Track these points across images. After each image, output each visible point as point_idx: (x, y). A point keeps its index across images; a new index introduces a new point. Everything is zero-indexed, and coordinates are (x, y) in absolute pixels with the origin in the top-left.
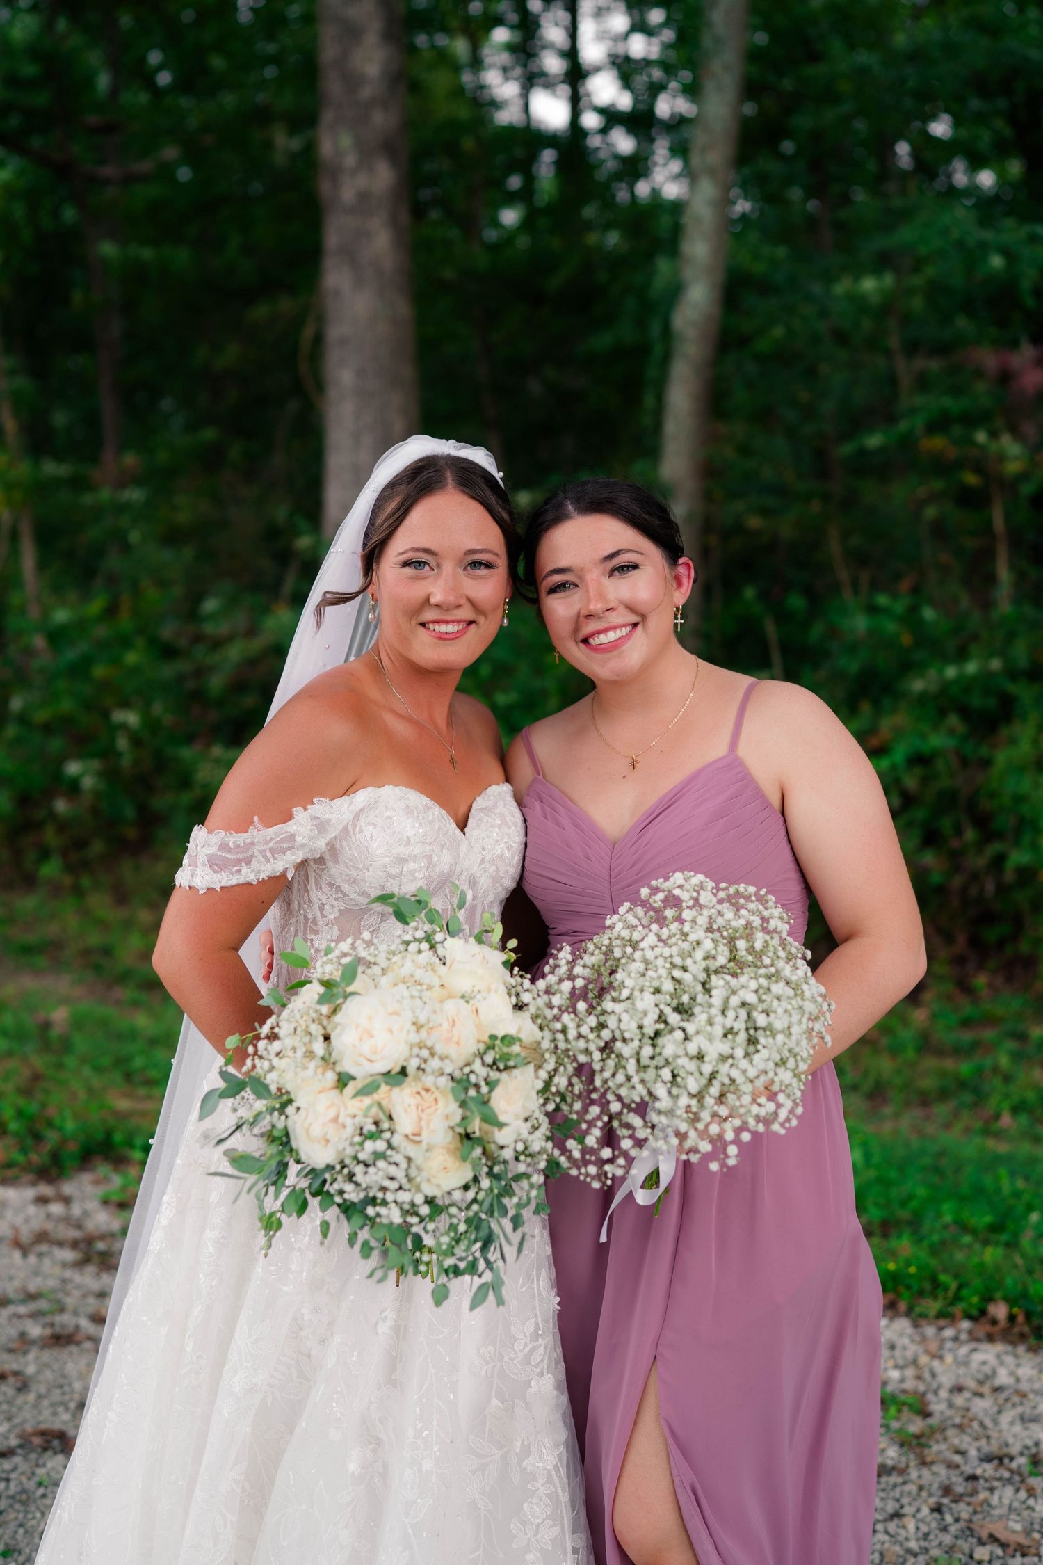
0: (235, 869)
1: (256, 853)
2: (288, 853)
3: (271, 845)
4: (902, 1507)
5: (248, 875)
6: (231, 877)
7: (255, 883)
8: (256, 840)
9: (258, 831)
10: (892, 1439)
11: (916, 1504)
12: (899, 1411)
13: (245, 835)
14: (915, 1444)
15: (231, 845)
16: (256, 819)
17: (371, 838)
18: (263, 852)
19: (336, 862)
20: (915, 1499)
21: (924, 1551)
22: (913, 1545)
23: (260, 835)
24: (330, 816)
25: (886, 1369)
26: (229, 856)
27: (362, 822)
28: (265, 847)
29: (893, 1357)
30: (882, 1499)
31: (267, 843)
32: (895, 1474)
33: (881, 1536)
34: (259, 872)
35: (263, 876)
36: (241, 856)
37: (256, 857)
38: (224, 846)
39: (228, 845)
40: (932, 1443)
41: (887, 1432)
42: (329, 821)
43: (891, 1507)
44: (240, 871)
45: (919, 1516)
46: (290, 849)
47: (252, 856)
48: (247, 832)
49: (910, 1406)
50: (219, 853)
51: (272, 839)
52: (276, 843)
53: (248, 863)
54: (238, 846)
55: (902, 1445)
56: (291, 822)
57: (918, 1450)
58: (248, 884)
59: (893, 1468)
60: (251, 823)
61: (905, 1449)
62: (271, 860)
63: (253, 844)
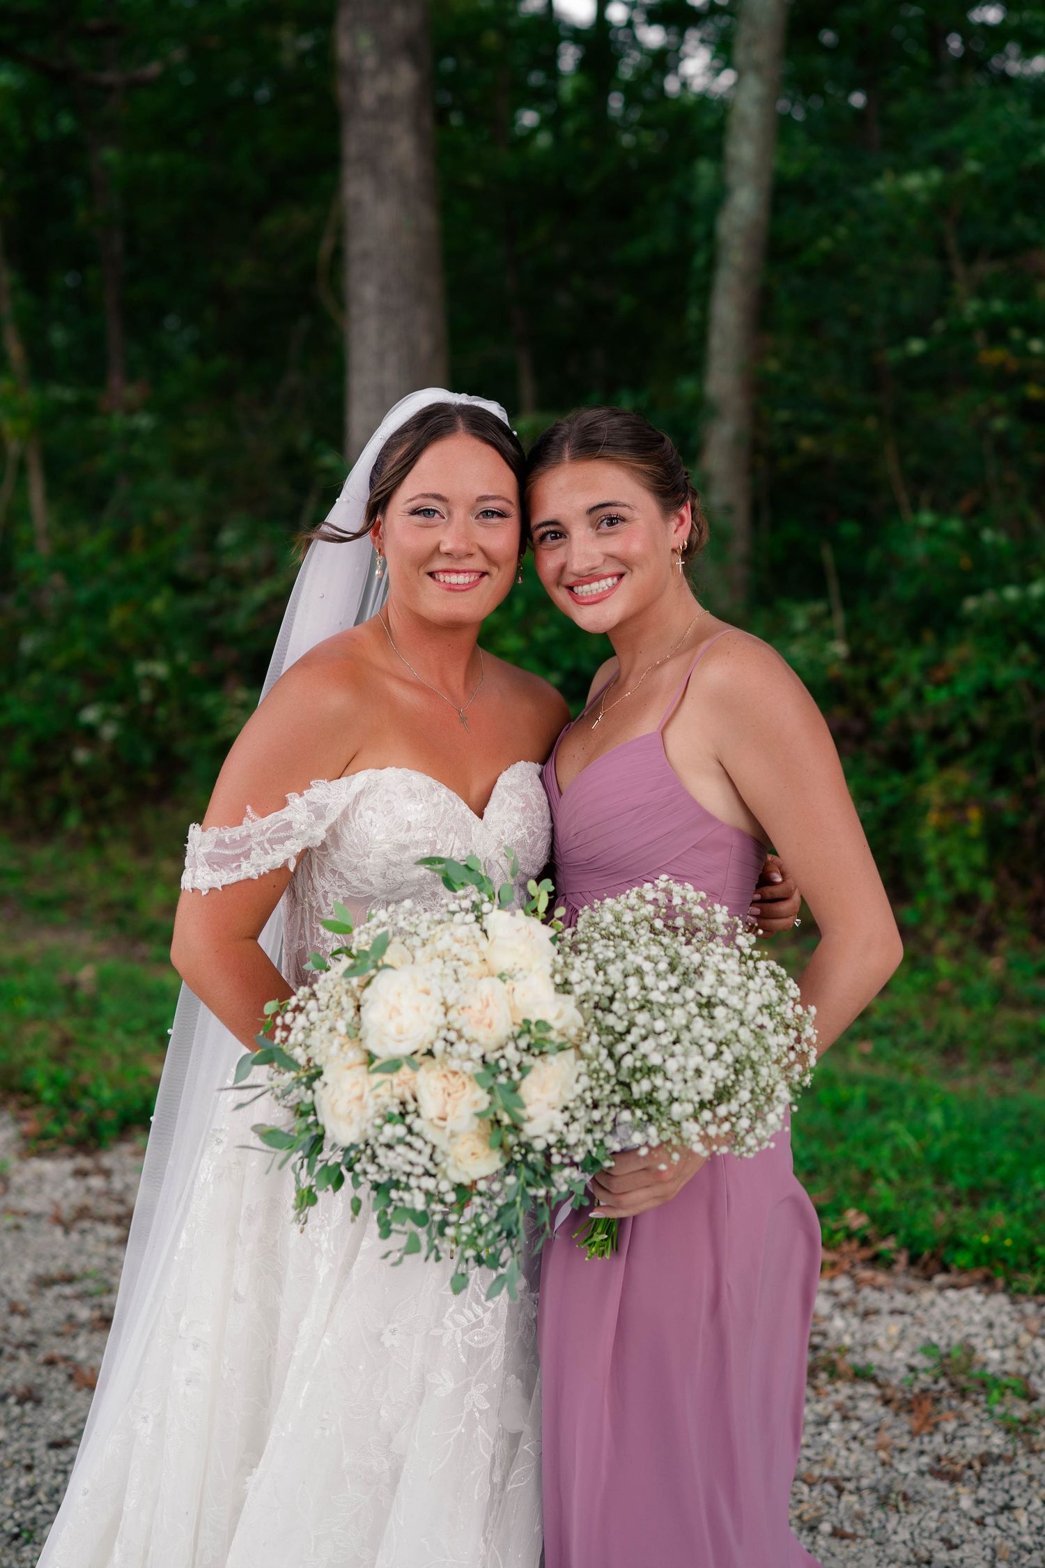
0: (234, 865)
1: (254, 846)
2: (288, 843)
3: (268, 835)
4: (1012, 1499)
5: (249, 870)
6: (232, 874)
7: (257, 878)
8: (252, 831)
9: (253, 821)
10: (996, 1425)
11: (1028, 1495)
12: (1003, 1395)
13: (240, 828)
14: (1020, 1430)
15: (227, 840)
16: (249, 808)
17: (371, 823)
18: (259, 844)
19: (338, 848)
20: (1025, 1491)
21: (1039, 1547)
22: (1027, 1540)
23: (255, 826)
24: (327, 801)
25: (985, 1350)
26: (227, 852)
27: (361, 807)
28: (262, 838)
29: (991, 1336)
30: (990, 1490)
31: (263, 833)
32: (1002, 1463)
33: (991, 1531)
34: (259, 866)
35: (264, 870)
36: (238, 851)
37: (254, 850)
38: (220, 843)
39: (224, 841)
40: (1040, 1429)
41: (991, 1417)
42: (326, 806)
43: (1000, 1499)
44: (240, 866)
45: (1031, 1508)
46: (288, 838)
47: (250, 849)
48: (240, 824)
49: (1013, 1389)
50: (216, 851)
51: (268, 829)
52: (274, 832)
53: (247, 855)
54: (235, 841)
55: (1008, 1432)
56: (287, 809)
57: (1025, 1437)
58: (249, 880)
59: (1000, 1457)
60: (245, 813)
61: (1011, 1436)
62: (270, 851)
63: (249, 836)
